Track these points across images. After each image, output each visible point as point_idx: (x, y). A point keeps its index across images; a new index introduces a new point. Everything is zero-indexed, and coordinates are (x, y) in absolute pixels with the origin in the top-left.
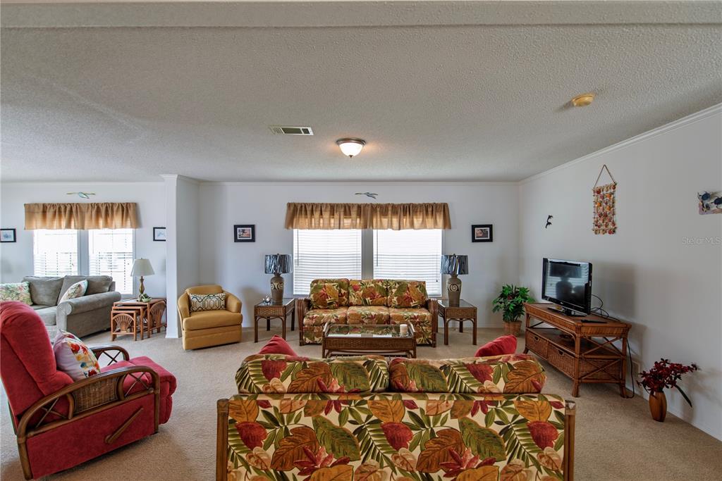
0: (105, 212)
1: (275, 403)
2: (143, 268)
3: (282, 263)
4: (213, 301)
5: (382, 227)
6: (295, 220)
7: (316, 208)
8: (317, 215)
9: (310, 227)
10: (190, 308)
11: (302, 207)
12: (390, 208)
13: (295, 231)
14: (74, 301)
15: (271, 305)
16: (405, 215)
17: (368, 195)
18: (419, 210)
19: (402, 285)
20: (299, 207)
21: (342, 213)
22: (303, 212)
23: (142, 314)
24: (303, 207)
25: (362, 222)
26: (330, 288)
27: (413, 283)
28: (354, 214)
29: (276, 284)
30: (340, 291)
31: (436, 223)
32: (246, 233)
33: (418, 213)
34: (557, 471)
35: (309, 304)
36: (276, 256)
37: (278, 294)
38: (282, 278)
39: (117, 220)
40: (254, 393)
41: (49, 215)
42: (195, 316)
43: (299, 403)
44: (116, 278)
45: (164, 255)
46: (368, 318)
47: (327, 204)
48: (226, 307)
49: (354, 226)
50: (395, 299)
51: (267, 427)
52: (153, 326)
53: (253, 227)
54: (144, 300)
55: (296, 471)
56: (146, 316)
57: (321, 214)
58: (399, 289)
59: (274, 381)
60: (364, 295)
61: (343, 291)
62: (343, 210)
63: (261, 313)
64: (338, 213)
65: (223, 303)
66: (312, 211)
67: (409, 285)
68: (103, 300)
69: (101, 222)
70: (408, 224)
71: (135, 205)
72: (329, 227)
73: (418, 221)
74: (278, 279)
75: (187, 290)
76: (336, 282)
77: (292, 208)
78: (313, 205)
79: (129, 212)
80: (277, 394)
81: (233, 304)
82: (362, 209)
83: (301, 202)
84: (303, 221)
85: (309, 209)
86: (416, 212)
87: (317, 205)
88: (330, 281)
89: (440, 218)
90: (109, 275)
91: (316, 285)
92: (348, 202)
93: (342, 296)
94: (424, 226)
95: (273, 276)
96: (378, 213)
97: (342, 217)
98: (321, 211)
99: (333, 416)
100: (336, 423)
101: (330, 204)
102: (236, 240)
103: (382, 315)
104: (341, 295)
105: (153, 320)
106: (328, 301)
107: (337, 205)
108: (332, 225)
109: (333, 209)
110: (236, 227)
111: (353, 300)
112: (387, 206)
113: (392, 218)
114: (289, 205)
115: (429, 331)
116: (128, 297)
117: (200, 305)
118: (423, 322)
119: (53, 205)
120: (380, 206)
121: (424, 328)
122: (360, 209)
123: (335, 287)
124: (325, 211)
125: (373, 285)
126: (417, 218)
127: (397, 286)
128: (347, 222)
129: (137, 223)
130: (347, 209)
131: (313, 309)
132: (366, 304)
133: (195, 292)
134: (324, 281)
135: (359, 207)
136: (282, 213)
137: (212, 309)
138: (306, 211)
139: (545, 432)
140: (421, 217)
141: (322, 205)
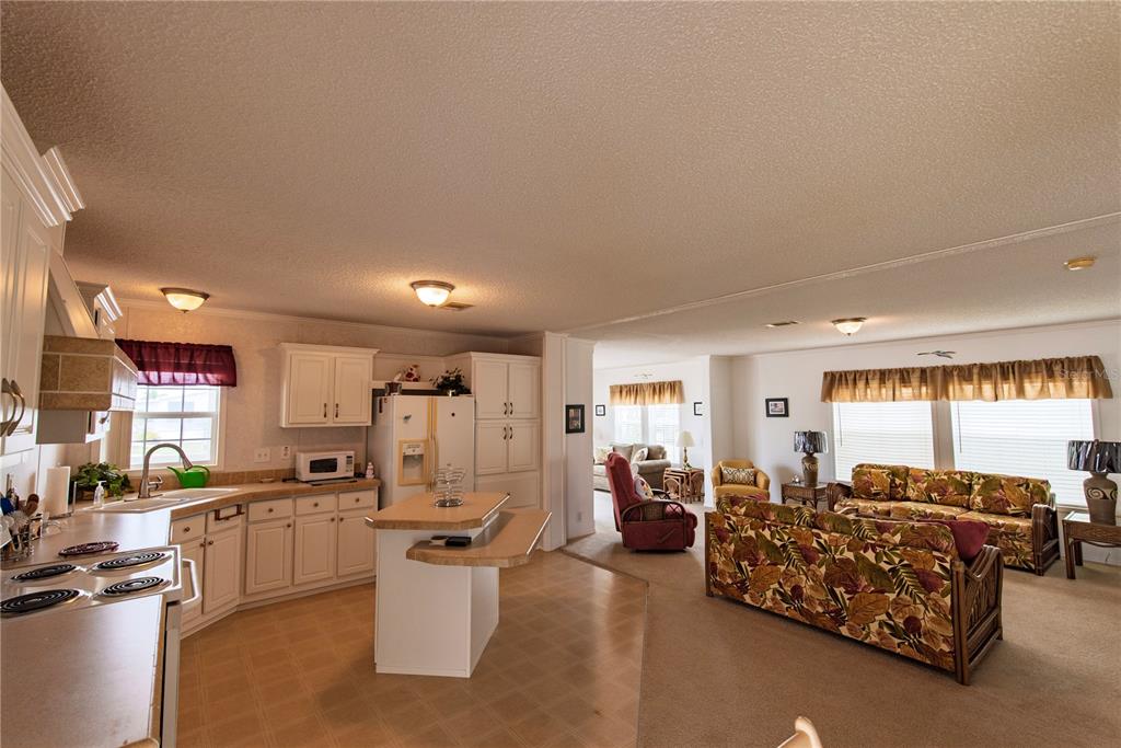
0: (658, 389)
1: (734, 518)
2: (686, 440)
3: (813, 443)
4: (742, 475)
5: (963, 398)
6: (834, 391)
7: (860, 376)
8: (861, 384)
9: (853, 398)
10: (721, 479)
11: (841, 376)
12: (975, 371)
13: (835, 404)
14: (641, 463)
15: (803, 485)
16: (1005, 378)
17: (939, 354)
18: (1033, 370)
19: (990, 482)
20: (837, 376)
21: (897, 381)
22: (844, 382)
23: (685, 481)
24: (843, 378)
25: (929, 391)
26: (877, 475)
27: (1011, 480)
28: (915, 380)
29: (807, 465)
30: (893, 481)
31: (1070, 387)
32: (780, 408)
33: (1033, 375)
34: (945, 615)
35: (847, 491)
36: (805, 433)
37: (812, 476)
38: (815, 458)
39: (667, 395)
40: (724, 511)
41: (624, 393)
42: (724, 487)
43: (747, 522)
44: (668, 448)
45: (702, 430)
46: (920, 515)
47: (874, 371)
48: (755, 483)
49: (919, 397)
50: (979, 499)
51: (729, 532)
52: (694, 494)
53: (785, 401)
54: (687, 468)
55: (746, 563)
56: (688, 483)
57: (867, 382)
58: (984, 486)
59: (736, 508)
60: (929, 489)
61: (898, 481)
62: (898, 376)
63: (788, 493)
64: (891, 381)
65: (752, 478)
66: (855, 380)
67: (1003, 482)
68: (657, 466)
69: (656, 397)
70: (1014, 392)
71: (680, 382)
72: (879, 398)
73: (1031, 387)
74: (810, 459)
75: (720, 463)
76: (889, 468)
77: (829, 378)
78: (855, 372)
79: (674, 388)
80: (736, 515)
81: (761, 481)
82: (928, 374)
83: (841, 370)
84: (845, 392)
85: (850, 378)
86: (1030, 373)
87: (861, 373)
88: (880, 467)
89: (1080, 380)
90: (662, 445)
91: (859, 471)
92: (907, 366)
93: (897, 487)
94: (1043, 393)
95: (805, 455)
96: (956, 378)
97: (897, 385)
98: (867, 379)
99: (767, 533)
100: (769, 538)
101: (880, 371)
102: (768, 415)
103: (943, 515)
104: (893, 485)
105: (694, 488)
106: (873, 490)
107: (890, 371)
108: (884, 396)
109: (884, 376)
110: (768, 401)
111: (911, 493)
112: (970, 368)
113: (980, 384)
114: (826, 374)
115: (1027, 549)
116: (676, 466)
117: (730, 477)
118: (1014, 534)
119: (626, 386)
120: (960, 369)
121: (1016, 543)
122: (925, 375)
123: (884, 475)
124: (873, 379)
125: (946, 477)
126: (1031, 382)
127: (982, 480)
128: (907, 392)
129: (682, 399)
130: (904, 376)
131: (853, 497)
132: (931, 501)
133: (728, 465)
134: (872, 467)
135: (923, 371)
136: (818, 385)
137: (741, 483)
138: (847, 380)
139: (930, 580)
140: (1040, 380)
141: (868, 372)
